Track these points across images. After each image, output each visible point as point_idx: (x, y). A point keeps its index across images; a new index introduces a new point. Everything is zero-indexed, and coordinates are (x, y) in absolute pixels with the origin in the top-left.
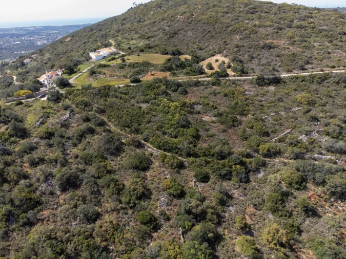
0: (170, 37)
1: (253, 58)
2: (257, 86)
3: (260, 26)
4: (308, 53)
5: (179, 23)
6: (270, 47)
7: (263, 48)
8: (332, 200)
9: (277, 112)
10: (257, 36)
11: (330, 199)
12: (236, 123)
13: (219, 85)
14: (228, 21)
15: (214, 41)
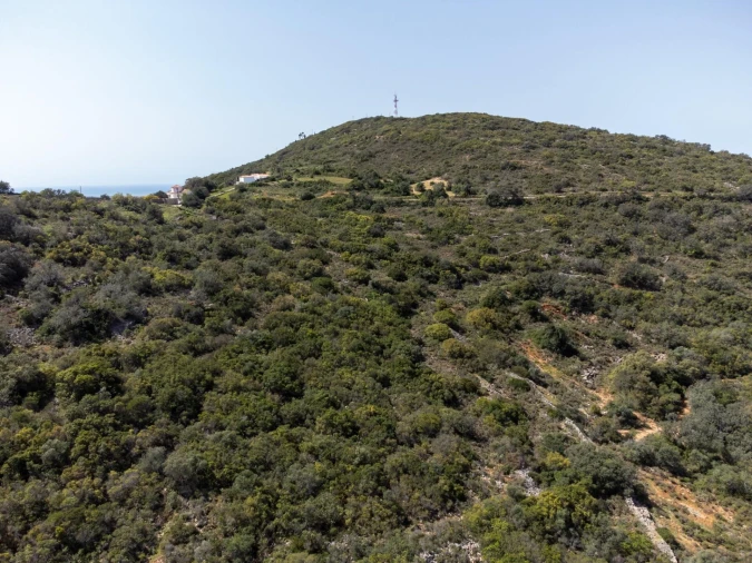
0: (363, 161)
1: (486, 179)
2: (488, 207)
3: (501, 144)
4: (570, 175)
5: (378, 144)
6: (514, 168)
7: (504, 168)
8: (574, 313)
9: (512, 232)
10: (496, 156)
11: (571, 311)
12: (452, 241)
13: (432, 205)
14: (455, 138)
15: (431, 163)
